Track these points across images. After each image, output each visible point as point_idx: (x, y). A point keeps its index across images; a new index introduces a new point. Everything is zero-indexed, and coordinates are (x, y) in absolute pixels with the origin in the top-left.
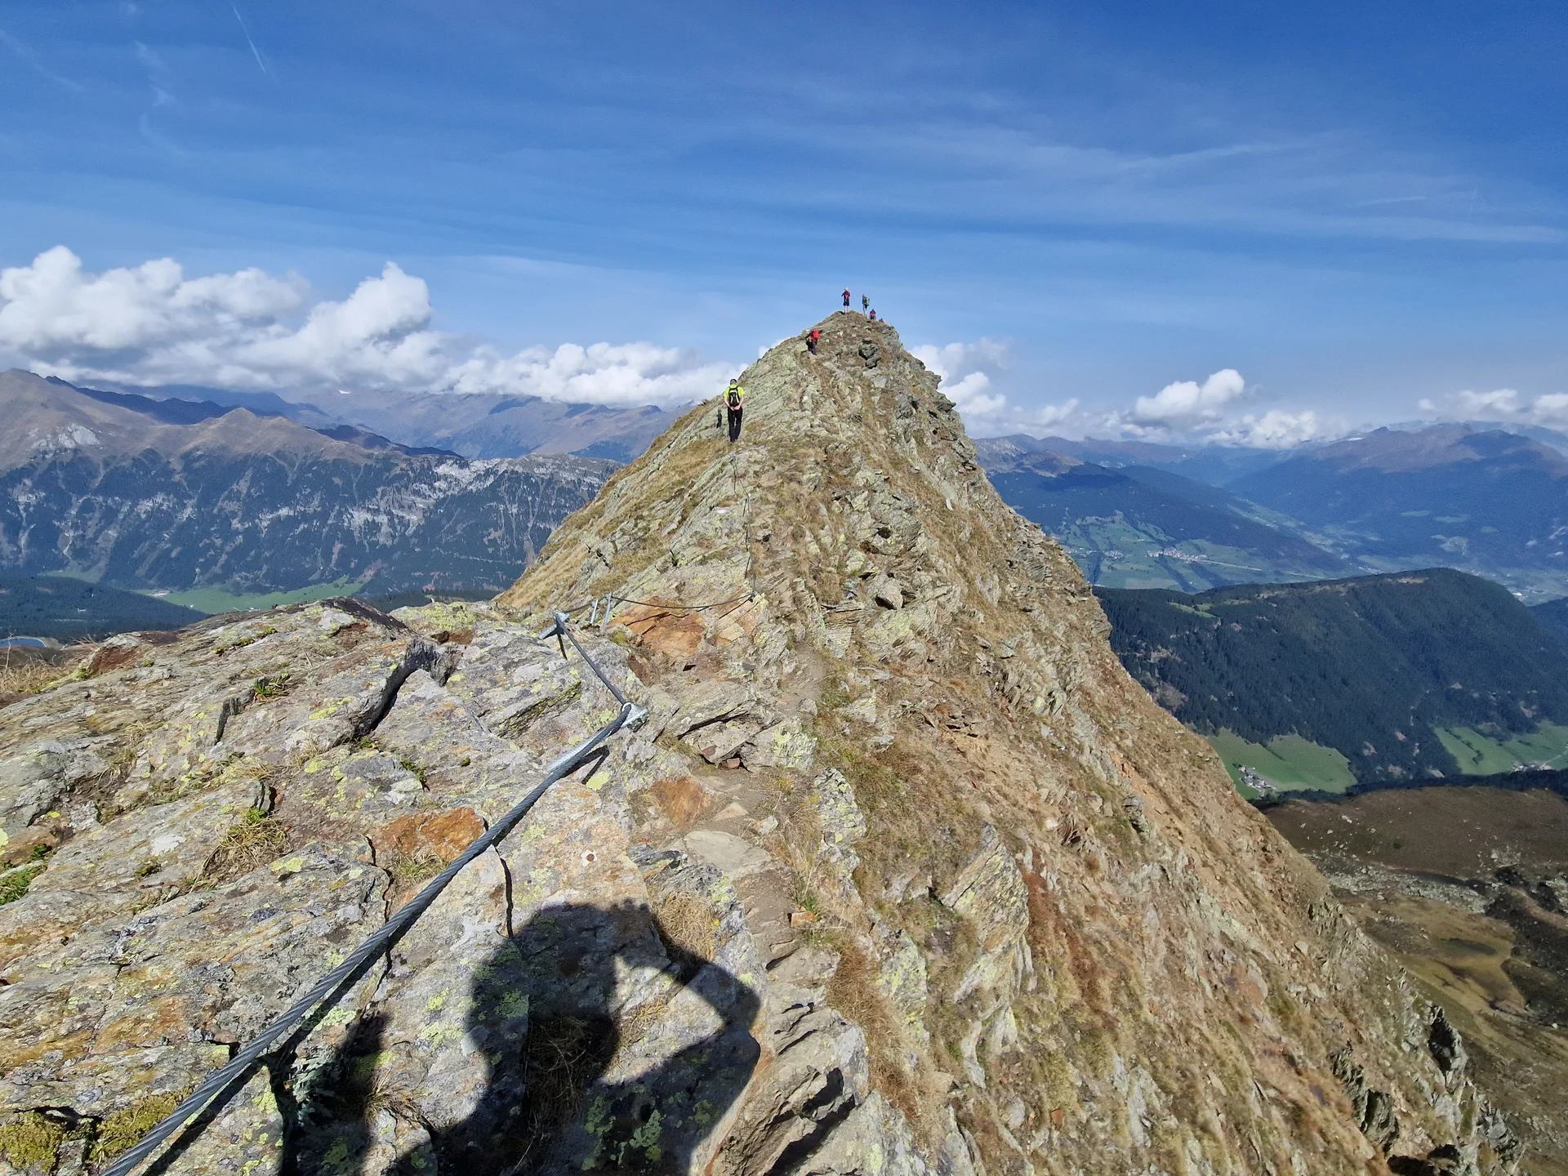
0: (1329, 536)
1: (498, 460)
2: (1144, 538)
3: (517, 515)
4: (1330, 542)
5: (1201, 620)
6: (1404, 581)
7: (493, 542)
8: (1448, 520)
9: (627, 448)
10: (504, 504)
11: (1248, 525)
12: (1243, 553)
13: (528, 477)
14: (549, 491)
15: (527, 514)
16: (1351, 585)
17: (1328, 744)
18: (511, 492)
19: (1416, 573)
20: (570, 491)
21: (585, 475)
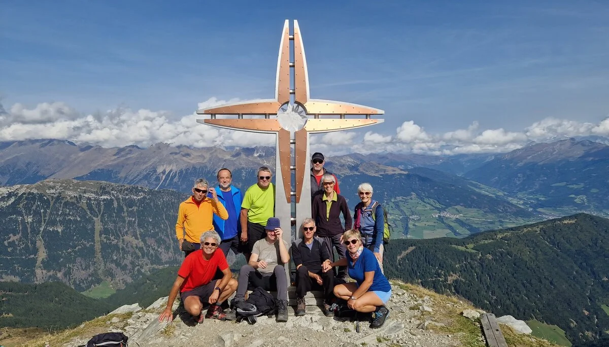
0: (521, 199)
1: (19, 186)
2: (429, 207)
3: (32, 223)
4: (522, 202)
5: (471, 254)
6: (566, 222)
7: (12, 244)
8: (575, 186)
9: (117, 173)
10: (22, 216)
11: (479, 195)
12: (481, 212)
13: (41, 196)
14: (57, 205)
15: (40, 222)
16: (541, 226)
17: (553, 323)
18: (28, 208)
19: (571, 217)
20: (73, 204)
21: (85, 192)
